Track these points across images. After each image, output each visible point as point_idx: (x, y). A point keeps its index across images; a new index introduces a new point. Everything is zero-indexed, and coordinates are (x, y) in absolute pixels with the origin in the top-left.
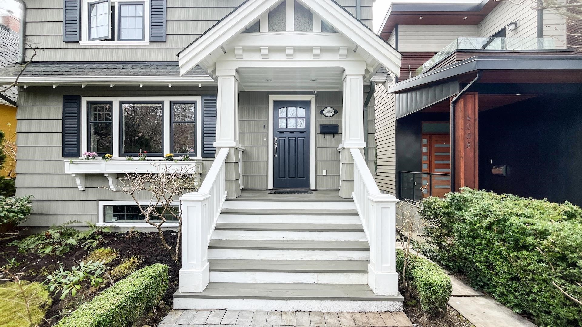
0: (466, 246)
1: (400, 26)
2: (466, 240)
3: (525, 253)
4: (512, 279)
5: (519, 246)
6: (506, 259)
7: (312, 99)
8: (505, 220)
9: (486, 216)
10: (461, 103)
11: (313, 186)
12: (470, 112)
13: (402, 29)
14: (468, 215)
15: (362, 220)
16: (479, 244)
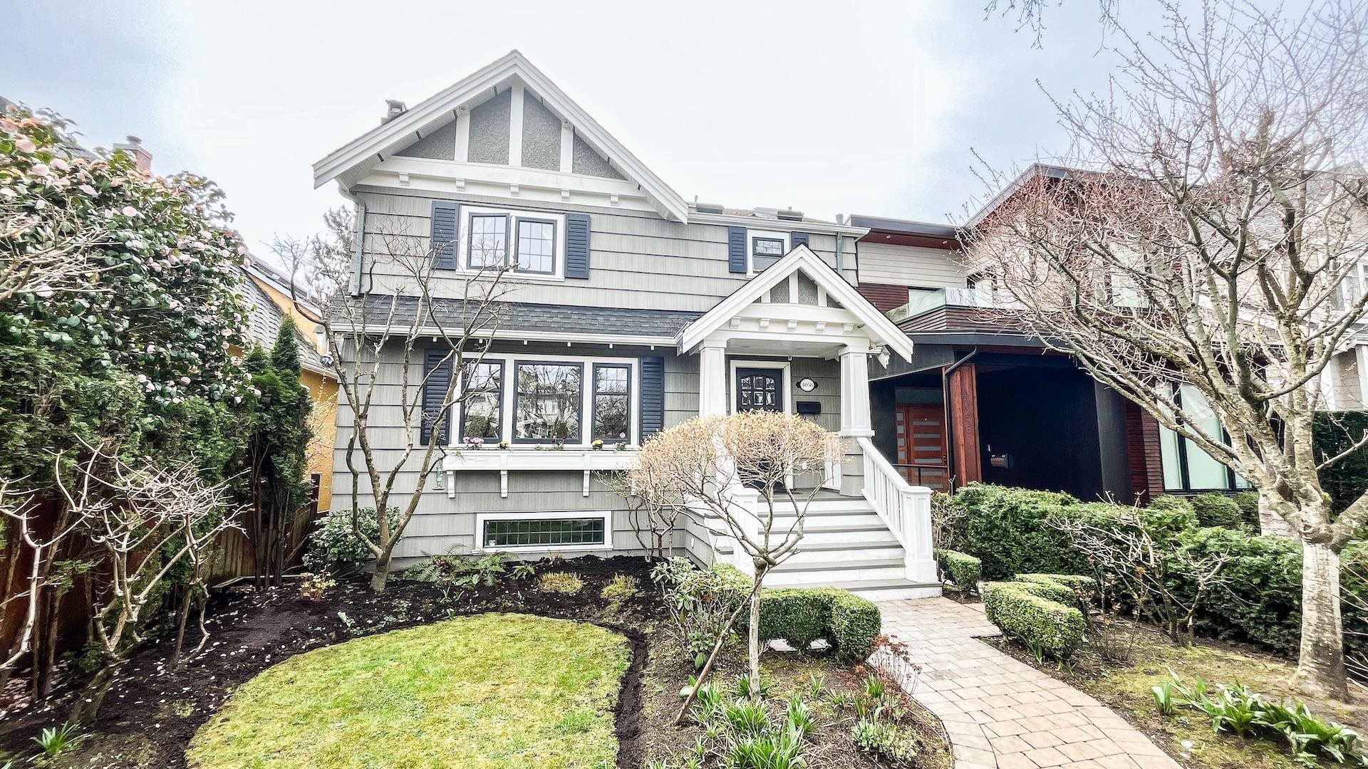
0: (984, 540)
2: (984, 534)
3: (1034, 534)
4: (1025, 561)
5: (1028, 528)
6: (1020, 544)
7: (786, 367)
8: (1017, 508)
9: (1001, 507)
10: (957, 377)
12: (967, 387)
14: (984, 508)
15: (884, 520)
16: (996, 535)
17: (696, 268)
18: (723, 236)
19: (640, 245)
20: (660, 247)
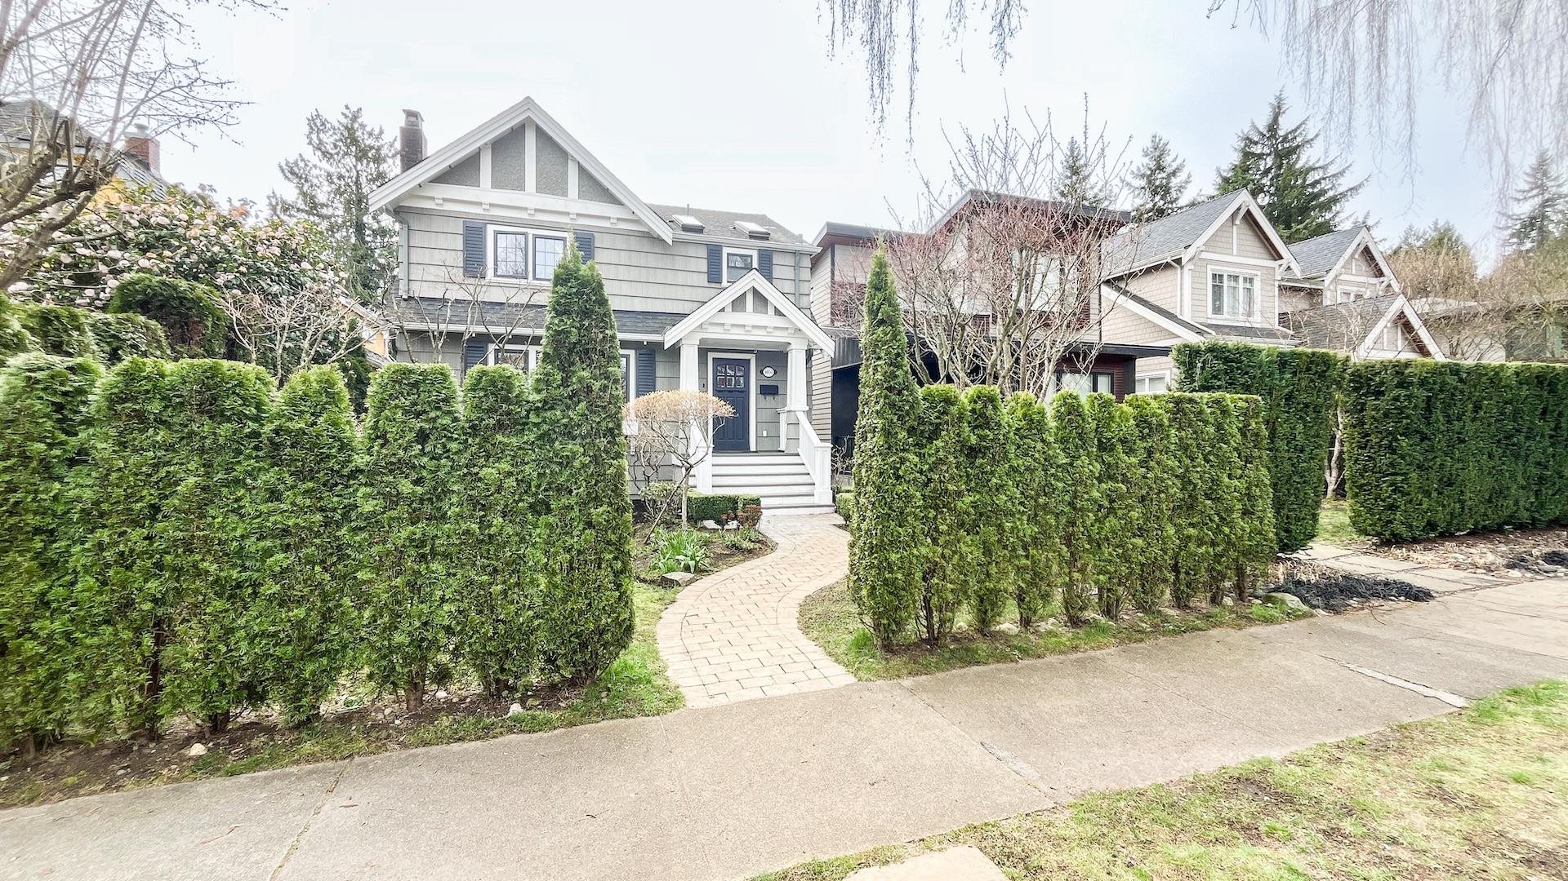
1: (837, 247)
7: (752, 358)
11: (753, 448)
13: (838, 249)
15: (808, 468)
17: (681, 278)
18: (703, 252)
19: (636, 259)
20: (652, 260)
